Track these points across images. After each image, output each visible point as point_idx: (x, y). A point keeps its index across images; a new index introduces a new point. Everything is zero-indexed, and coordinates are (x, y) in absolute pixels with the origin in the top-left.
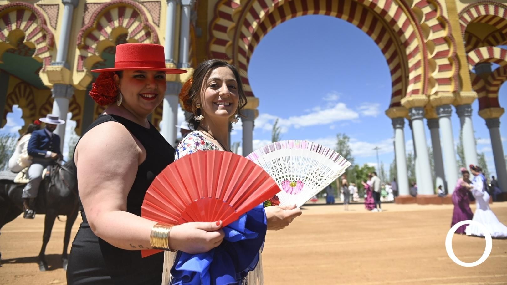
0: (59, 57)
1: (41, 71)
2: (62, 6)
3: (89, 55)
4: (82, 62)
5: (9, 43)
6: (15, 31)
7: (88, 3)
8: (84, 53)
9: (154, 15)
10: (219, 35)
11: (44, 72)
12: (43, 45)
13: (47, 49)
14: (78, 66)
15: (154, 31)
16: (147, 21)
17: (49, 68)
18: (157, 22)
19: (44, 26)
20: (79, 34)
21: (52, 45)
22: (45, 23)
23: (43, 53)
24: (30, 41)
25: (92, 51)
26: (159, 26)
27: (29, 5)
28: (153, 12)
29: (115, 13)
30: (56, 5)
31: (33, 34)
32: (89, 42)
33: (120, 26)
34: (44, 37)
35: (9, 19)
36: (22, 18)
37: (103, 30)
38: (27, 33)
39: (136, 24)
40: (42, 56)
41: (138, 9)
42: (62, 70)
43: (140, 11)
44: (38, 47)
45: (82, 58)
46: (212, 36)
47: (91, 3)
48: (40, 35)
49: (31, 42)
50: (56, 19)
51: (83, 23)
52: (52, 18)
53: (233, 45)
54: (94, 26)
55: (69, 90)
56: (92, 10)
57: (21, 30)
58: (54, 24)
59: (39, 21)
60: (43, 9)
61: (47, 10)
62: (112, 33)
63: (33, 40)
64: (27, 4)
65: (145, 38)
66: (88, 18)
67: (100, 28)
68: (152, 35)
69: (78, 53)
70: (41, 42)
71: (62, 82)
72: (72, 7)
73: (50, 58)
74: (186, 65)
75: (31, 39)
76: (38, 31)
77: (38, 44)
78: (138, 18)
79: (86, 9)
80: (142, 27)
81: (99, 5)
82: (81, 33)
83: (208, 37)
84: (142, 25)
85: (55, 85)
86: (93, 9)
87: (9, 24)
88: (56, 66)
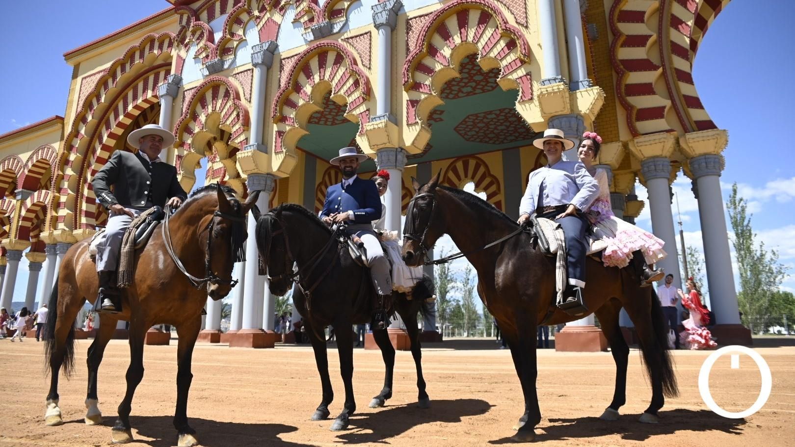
0: (380, 108)
1: (358, 134)
2: (374, 31)
3: (423, 96)
4: (412, 110)
5: (313, 103)
6: (318, 84)
7: (411, 19)
8: (415, 95)
9: (516, 12)
10: (629, 29)
11: (361, 135)
12: (356, 95)
13: (361, 100)
14: (408, 117)
15: (520, 37)
16: (506, 23)
17: (368, 126)
18: (523, 21)
19: (354, 66)
20: (403, 67)
21: (368, 93)
22: (356, 63)
23: (358, 106)
24: (339, 93)
25: (427, 91)
26: (527, 27)
27: (333, 41)
28: (513, 7)
29: (452, 24)
30: (366, 33)
31: (342, 83)
32: (420, 77)
33: (464, 41)
34: (356, 84)
35: (311, 69)
36: (325, 65)
37: (438, 54)
38: (334, 84)
39: (489, 32)
40: (357, 112)
41: (488, 7)
42: (386, 126)
43: (492, 9)
44: (350, 100)
45: (413, 103)
46: (616, 33)
47: (415, 18)
48: (351, 81)
49: (341, 95)
50: (368, 53)
51: (408, 49)
52: (363, 54)
53: (659, 41)
54: (424, 50)
55: (400, 157)
56: (418, 27)
57: (325, 81)
58: (367, 63)
59: (347, 61)
60: (350, 44)
61: (356, 44)
62: (452, 55)
63: (342, 92)
64: (329, 41)
65: (507, 51)
66: (414, 41)
67: (433, 51)
68: (519, 42)
69: (405, 97)
70: (352, 93)
71: (388, 145)
72: (389, 29)
73: (367, 112)
74: (586, 83)
75: (339, 90)
76: (347, 77)
77: (349, 96)
78: (491, 22)
79: (409, 28)
80: (500, 35)
81: (427, 18)
82: (406, 66)
83: (610, 38)
84: (500, 31)
85: (380, 152)
86: (419, 25)
87: (311, 76)
88: (378, 122)
